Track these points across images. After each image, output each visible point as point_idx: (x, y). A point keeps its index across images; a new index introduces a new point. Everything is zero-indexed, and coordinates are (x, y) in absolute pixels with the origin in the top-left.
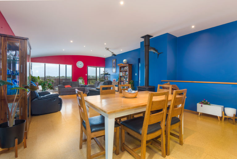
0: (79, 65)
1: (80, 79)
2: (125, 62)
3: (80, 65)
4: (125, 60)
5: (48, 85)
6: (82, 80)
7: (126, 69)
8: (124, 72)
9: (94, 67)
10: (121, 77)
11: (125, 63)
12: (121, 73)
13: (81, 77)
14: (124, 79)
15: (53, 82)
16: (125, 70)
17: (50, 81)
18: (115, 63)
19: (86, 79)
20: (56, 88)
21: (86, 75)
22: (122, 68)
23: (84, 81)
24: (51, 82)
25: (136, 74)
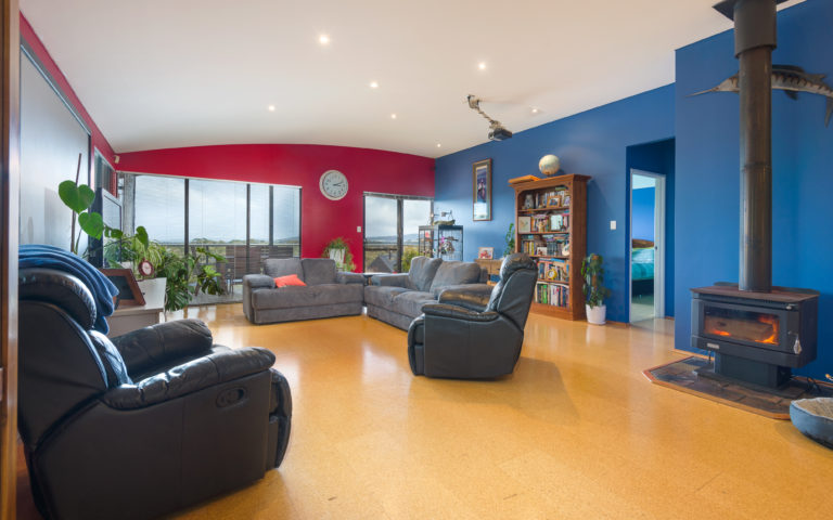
0: (330, 185)
1: (337, 248)
2: (547, 166)
3: (334, 185)
4: (547, 161)
5: (202, 275)
6: (343, 251)
7: (553, 202)
8: (544, 216)
9: (392, 197)
10: (522, 237)
11: (550, 171)
12: (526, 220)
13: (340, 241)
14: (544, 250)
15: (219, 260)
16: (548, 207)
17: (209, 255)
18: (487, 177)
19: (359, 250)
20: (232, 285)
21: (359, 229)
22: (529, 197)
23: (350, 256)
24: (212, 260)
25: (613, 225)
